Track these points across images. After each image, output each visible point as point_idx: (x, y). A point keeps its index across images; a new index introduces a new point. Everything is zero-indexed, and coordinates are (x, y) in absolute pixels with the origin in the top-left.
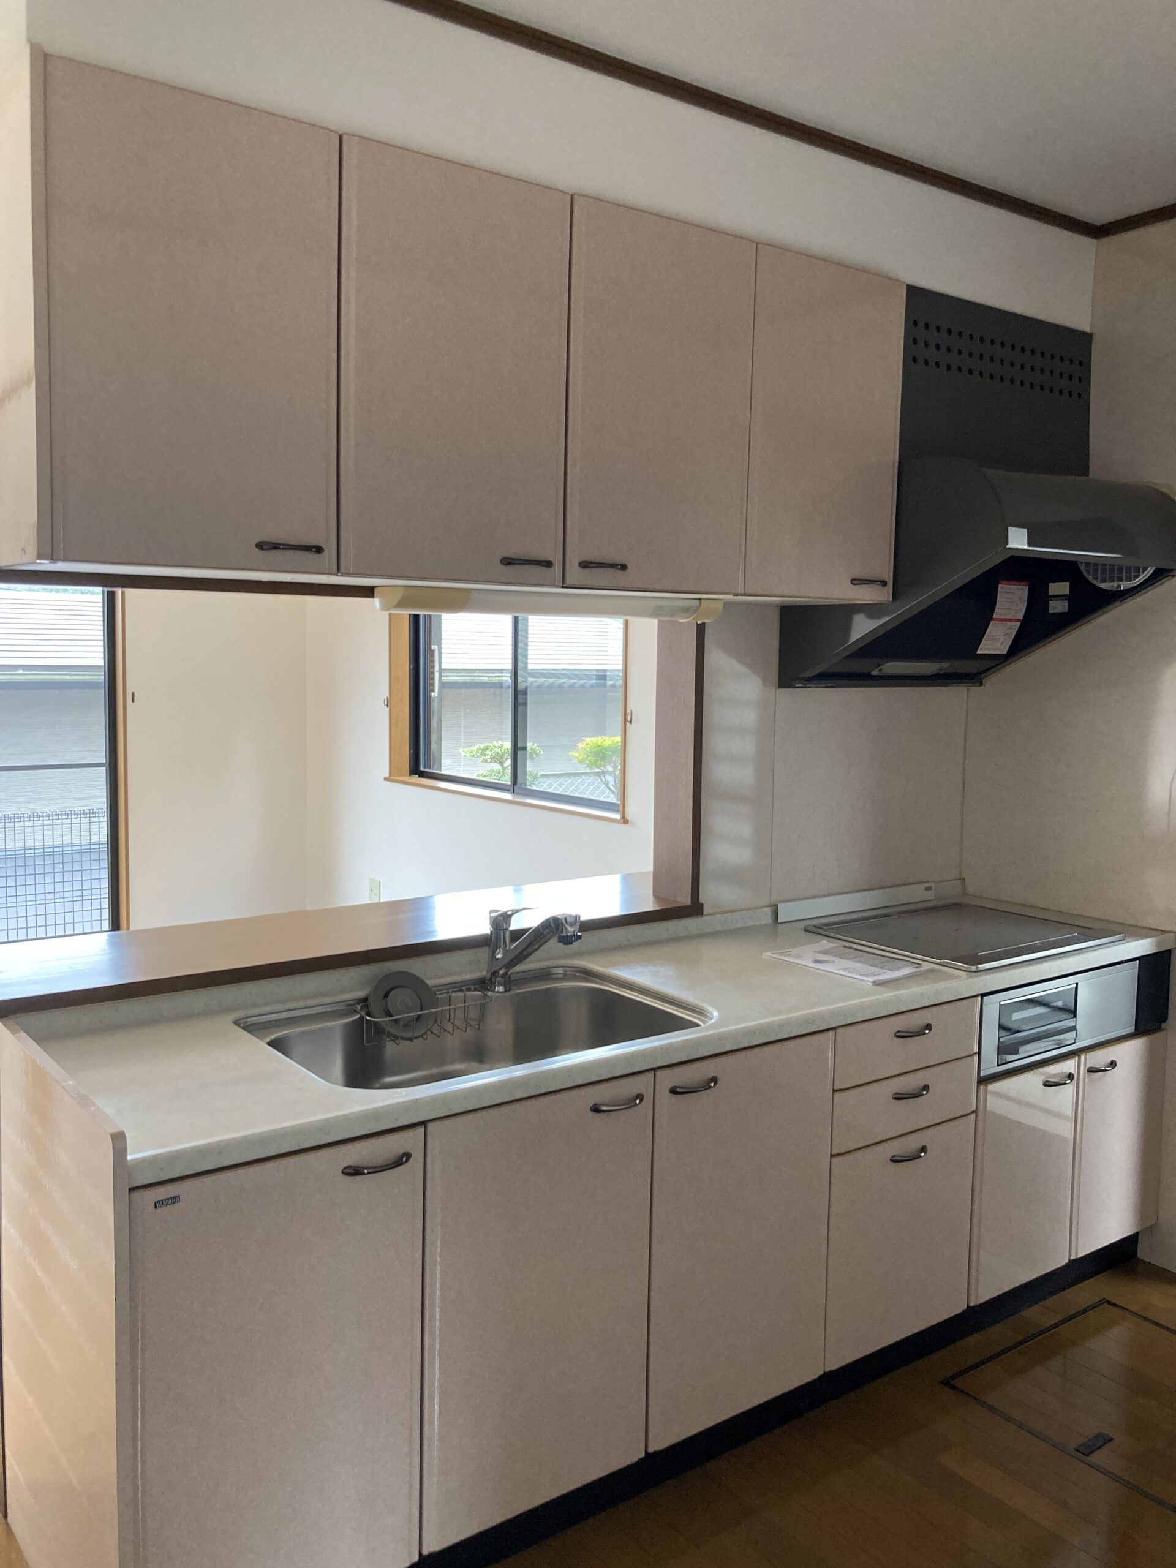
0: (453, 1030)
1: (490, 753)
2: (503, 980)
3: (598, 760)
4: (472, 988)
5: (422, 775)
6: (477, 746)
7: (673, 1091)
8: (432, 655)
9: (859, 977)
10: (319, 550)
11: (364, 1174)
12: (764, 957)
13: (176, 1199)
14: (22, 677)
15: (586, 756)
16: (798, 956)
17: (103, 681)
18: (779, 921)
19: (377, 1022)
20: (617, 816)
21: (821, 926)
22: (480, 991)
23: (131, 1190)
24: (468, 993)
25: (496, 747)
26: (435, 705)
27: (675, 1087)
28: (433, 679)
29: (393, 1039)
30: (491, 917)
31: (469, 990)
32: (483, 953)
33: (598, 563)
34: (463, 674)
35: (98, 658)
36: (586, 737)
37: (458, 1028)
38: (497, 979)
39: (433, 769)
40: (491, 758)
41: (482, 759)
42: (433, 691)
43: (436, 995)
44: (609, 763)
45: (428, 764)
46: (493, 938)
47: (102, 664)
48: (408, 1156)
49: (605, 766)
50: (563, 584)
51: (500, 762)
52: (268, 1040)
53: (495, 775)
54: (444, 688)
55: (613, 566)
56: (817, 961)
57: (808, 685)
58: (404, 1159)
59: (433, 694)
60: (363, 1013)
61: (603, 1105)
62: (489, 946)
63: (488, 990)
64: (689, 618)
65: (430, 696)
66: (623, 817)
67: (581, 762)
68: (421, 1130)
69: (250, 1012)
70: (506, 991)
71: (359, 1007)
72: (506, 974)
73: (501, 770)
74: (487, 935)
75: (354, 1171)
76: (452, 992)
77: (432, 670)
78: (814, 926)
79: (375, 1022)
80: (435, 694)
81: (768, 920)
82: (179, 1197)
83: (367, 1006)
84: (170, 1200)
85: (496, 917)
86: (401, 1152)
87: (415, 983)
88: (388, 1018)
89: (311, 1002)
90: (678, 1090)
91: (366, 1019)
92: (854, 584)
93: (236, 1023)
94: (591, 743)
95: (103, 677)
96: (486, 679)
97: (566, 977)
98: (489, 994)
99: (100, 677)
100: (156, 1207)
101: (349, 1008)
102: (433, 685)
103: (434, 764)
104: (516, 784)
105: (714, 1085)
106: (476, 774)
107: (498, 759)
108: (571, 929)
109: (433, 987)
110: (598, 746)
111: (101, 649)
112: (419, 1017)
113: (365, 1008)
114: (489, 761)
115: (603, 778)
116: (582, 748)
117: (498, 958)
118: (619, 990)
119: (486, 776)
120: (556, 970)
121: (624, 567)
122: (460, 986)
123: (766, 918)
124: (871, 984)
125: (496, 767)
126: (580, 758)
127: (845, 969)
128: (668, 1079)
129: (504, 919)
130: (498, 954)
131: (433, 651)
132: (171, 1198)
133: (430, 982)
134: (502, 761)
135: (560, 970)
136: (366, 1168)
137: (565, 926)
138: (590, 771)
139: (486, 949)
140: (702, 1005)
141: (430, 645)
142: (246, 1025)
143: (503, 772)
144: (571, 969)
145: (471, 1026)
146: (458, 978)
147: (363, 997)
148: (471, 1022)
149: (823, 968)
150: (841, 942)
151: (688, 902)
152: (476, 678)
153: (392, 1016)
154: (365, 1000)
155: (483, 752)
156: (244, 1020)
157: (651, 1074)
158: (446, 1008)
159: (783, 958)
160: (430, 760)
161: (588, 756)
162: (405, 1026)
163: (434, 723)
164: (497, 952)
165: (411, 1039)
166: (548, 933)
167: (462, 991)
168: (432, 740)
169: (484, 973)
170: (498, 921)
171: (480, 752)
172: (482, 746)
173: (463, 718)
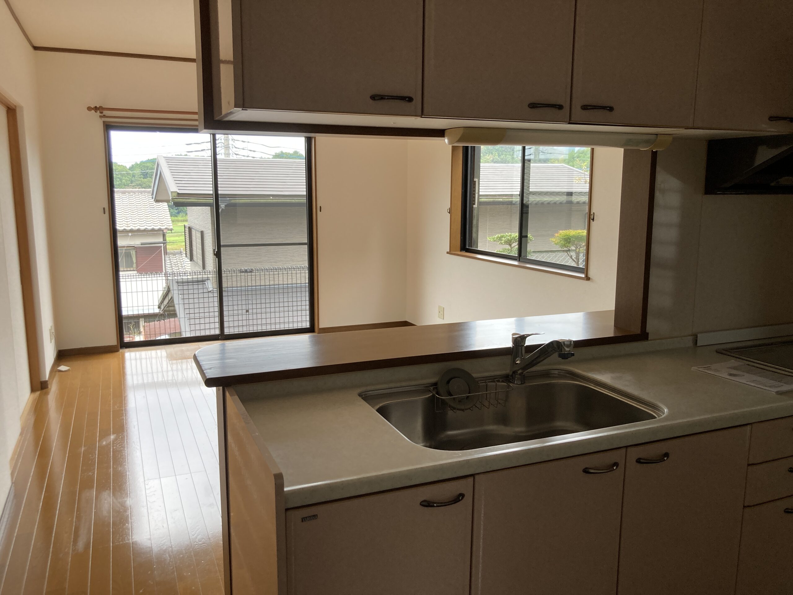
0: (489, 405)
1: (504, 239)
2: (520, 376)
3: (566, 243)
4: (501, 380)
5: (468, 251)
6: (497, 236)
7: (639, 461)
8: (475, 184)
9: (765, 388)
10: (410, 99)
11: (434, 506)
12: (692, 370)
13: (315, 516)
14: (272, 201)
15: (559, 241)
16: (716, 370)
17: (306, 202)
18: (698, 345)
19: (443, 399)
20: (583, 276)
21: (729, 350)
22: (505, 383)
23: (287, 510)
24: (498, 383)
25: (507, 236)
26: (475, 212)
27: (640, 459)
28: (474, 197)
29: (452, 409)
30: (513, 338)
31: (498, 381)
32: (507, 359)
33: (595, 106)
34: (489, 197)
35: (302, 191)
36: (560, 231)
37: (492, 404)
38: (516, 376)
39: (473, 248)
40: (504, 242)
41: (500, 242)
42: (474, 204)
43: (478, 383)
44: (573, 245)
45: (471, 245)
46: (514, 349)
47: (305, 194)
48: (462, 495)
49: (570, 247)
50: (570, 121)
51: (510, 244)
52: (378, 407)
53: (506, 252)
54: (480, 205)
55: (603, 108)
56: (731, 375)
57: (726, 193)
58: (460, 498)
59: (474, 206)
60: (434, 393)
61: (590, 469)
62: (512, 355)
63: (511, 382)
64: (647, 147)
65: (473, 207)
66: (587, 276)
67: (556, 244)
68: (471, 480)
69: (369, 388)
70: (522, 384)
71: (432, 388)
72: (522, 373)
73: (510, 249)
74: (511, 347)
75: (427, 504)
76: (488, 382)
77: (474, 193)
78: (724, 350)
79: (441, 399)
80: (475, 206)
81: (691, 344)
82: (317, 515)
83: (436, 388)
84: (311, 517)
85: (517, 338)
86: (458, 493)
87: (466, 375)
88: (449, 397)
89: (404, 384)
90: (642, 461)
91: (436, 396)
92: (772, 121)
93: (360, 395)
94: (563, 234)
95: (306, 201)
96: (501, 200)
97: (560, 377)
98: (511, 385)
99: (304, 200)
100: (302, 521)
101: (426, 389)
102: (474, 201)
103: (474, 244)
104: (521, 256)
105: (667, 459)
106: (496, 250)
107: (509, 243)
108: (567, 349)
109: (476, 378)
110: (567, 235)
111: (305, 187)
112: (468, 397)
113: (435, 389)
114: (503, 243)
115: (569, 253)
116: (557, 236)
117: (518, 363)
118: (596, 387)
119: (501, 252)
120: (553, 372)
121: (611, 109)
122: (493, 379)
123: (689, 342)
124: (774, 393)
125: (508, 247)
126: (556, 242)
127: (753, 381)
128: (634, 453)
129: (521, 339)
130: (517, 361)
131: (475, 181)
132: (312, 516)
133: (474, 375)
134: (510, 243)
135: (556, 372)
136: (435, 503)
137: (563, 347)
138: (561, 249)
139: (509, 357)
140: (656, 403)
141: (473, 178)
142: (366, 396)
143: (511, 250)
144: (563, 371)
145: (500, 403)
146: (492, 374)
147: (434, 382)
148: (499, 401)
149: (738, 380)
150: (745, 362)
151: (639, 332)
152: (497, 199)
153: (452, 396)
154: (435, 384)
155: (500, 239)
156: (365, 393)
157: (624, 450)
158: (484, 393)
159: (706, 371)
160: (472, 242)
161: (561, 241)
162: (460, 401)
163: (475, 222)
164: (516, 360)
165: (463, 410)
166: (552, 351)
167: (494, 382)
168: (473, 231)
169: (508, 371)
170: (517, 340)
171: (498, 238)
172: (500, 236)
173: (488, 221)
